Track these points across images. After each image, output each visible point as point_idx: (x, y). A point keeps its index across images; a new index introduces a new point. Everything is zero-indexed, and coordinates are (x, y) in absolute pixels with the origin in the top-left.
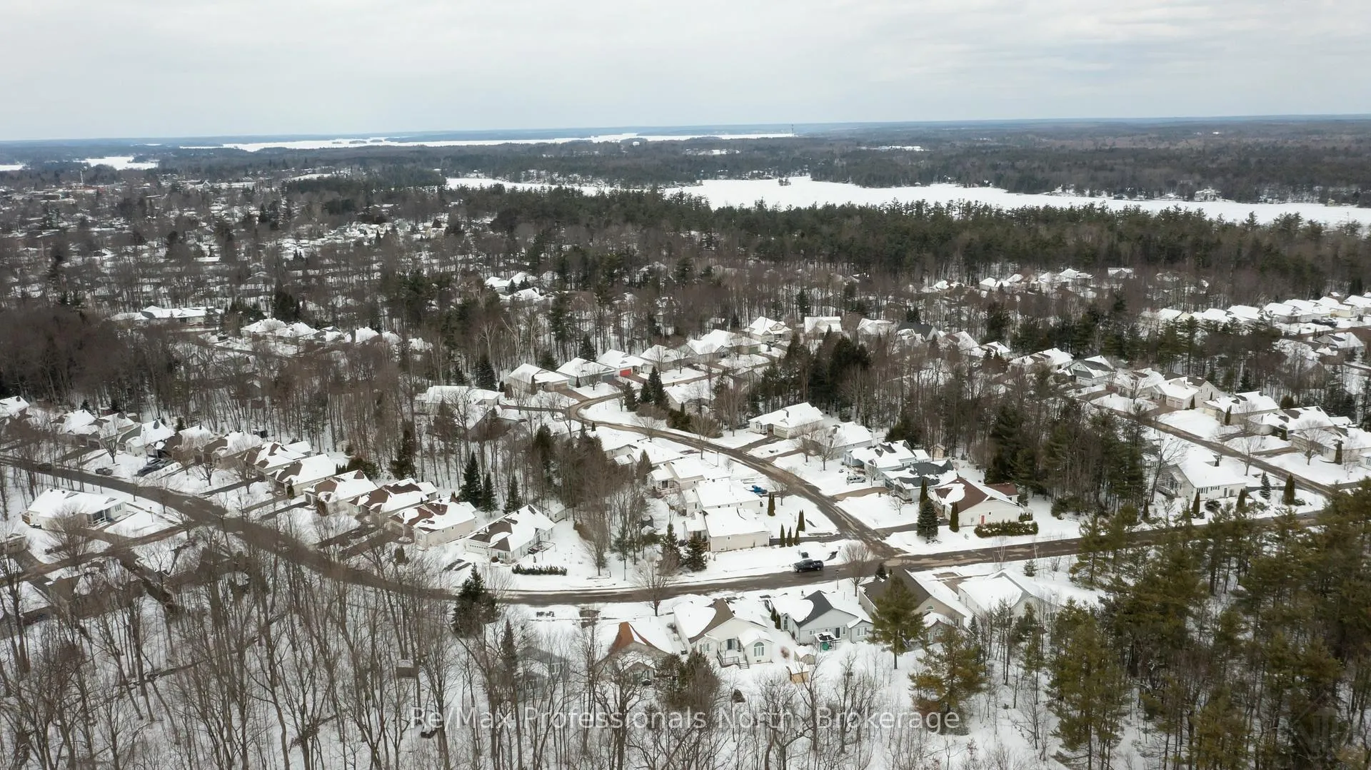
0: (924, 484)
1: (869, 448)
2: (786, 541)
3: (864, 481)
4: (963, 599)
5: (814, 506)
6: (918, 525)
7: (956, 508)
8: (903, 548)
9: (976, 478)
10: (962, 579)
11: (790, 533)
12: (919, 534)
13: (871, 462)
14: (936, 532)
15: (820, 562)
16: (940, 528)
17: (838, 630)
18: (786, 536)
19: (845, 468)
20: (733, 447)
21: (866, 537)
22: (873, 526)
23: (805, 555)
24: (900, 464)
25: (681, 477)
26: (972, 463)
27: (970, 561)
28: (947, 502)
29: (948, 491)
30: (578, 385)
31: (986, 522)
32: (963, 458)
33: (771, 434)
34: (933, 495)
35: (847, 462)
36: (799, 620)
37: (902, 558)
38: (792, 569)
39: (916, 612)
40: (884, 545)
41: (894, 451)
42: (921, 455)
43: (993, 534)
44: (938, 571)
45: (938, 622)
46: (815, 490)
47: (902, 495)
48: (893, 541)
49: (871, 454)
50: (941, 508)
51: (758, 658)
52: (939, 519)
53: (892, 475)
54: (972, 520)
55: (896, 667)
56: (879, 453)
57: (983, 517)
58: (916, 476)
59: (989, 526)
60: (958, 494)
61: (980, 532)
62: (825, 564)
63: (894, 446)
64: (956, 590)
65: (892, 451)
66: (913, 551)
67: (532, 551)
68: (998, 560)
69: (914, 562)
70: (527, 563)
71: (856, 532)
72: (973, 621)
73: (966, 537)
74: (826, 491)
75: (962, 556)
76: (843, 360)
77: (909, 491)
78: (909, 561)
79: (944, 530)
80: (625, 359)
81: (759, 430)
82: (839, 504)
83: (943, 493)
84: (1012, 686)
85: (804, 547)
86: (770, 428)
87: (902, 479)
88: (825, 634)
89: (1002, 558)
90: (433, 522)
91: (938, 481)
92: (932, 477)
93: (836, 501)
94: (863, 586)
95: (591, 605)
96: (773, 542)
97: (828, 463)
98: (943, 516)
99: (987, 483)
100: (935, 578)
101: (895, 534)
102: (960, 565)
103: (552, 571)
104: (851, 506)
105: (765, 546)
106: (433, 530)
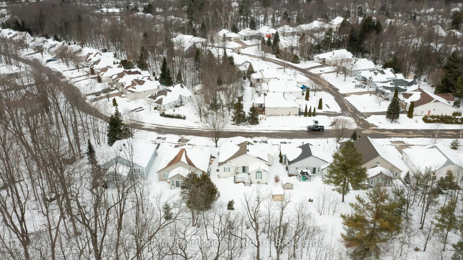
0: (397, 91)
1: (371, 71)
2: (308, 113)
3: (364, 88)
4: (405, 159)
5: (332, 97)
6: (387, 112)
7: (413, 105)
8: (375, 124)
9: (430, 91)
10: (407, 146)
11: (310, 110)
12: (387, 117)
13: (370, 78)
14: (398, 117)
15: (323, 127)
16: (401, 115)
17: (314, 169)
18: (308, 111)
19: (356, 81)
20: (303, 68)
21: (356, 116)
22: (361, 110)
23: (316, 122)
24: (386, 80)
25: (265, 77)
26: (429, 84)
27: (415, 136)
28: (408, 101)
29: (410, 95)
30: (245, 40)
31: (431, 114)
32: (425, 81)
33: (324, 63)
34: (401, 97)
35: (358, 78)
36: (290, 160)
37: (374, 130)
38: (306, 129)
39: (363, 166)
40: (364, 121)
41: (384, 73)
42: (400, 76)
43: (434, 122)
44: (393, 139)
45: (381, 173)
46: (336, 90)
47: (382, 96)
48: (371, 120)
49: (372, 74)
50: (404, 104)
51: (258, 180)
52: (402, 110)
53: (379, 85)
54: (422, 112)
55: (343, 201)
56: (376, 74)
57: (429, 111)
58: (393, 86)
59: (433, 117)
60: (416, 97)
61: (426, 120)
62: (325, 128)
63: (385, 71)
64: (401, 153)
65: (383, 72)
66: (381, 127)
67: (177, 106)
68: (434, 137)
69: (380, 133)
70: (169, 112)
71: (351, 113)
72: (408, 175)
73: (416, 121)
74: (341, 91)
75: (411, 132)
76: (367, 28)
77: (388, 94)
78: (377, 132)
79: (403, 117)
80: (269, 30)
81: (318, 61)
82: (346, 98)
83: (407, 96)
84: (424, 233)
85: (317, 118)
86: (324, 60)
87: (384, 87)
88: (304, 171)
89: (436, 136)
90: (135, 88)
91: (406, 90)
92: (403, 87)
93: (345, 96)
94: (340, 143)
95: (186, 136)
96: (300, 114)
97: (348, 78)
98: (405, 109)
99: (436, 93)
100: (390, 143)
101: (373, 116)
102: (408, 137)
103: (179, 117)
104: (352, 100)
105: (296, 115)
106: (134, 92)
